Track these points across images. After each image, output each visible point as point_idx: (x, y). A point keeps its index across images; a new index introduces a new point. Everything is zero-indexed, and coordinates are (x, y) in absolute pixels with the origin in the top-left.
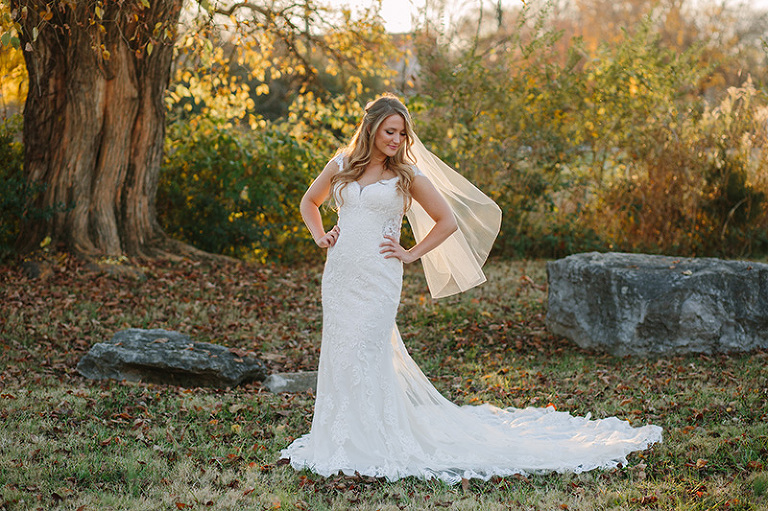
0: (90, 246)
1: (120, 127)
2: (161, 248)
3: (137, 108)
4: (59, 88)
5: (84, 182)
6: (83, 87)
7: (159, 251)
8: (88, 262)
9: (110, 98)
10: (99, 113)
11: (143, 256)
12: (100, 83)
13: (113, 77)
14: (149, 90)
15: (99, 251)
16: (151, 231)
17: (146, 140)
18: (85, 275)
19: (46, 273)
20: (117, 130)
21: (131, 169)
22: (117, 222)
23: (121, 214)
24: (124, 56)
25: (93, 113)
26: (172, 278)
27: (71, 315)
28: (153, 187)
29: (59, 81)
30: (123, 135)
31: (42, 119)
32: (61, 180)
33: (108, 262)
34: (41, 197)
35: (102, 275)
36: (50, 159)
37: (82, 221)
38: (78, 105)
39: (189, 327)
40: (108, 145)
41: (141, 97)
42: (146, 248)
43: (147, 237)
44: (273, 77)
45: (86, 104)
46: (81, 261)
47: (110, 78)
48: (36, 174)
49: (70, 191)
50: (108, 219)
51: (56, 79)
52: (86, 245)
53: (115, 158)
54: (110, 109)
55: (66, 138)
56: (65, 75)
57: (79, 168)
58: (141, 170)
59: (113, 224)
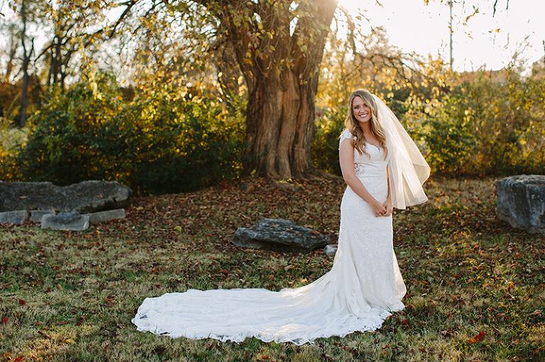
0: (275, 174)
1: (291, 115)
2: (313, 174)
3: (299, 105)
4: (261, 96)
5: (273, 142)
6: (271, 95)
7: (311, 175)
8: (272, 182)
9: (285, 100)
10: (279, 107)
11: (303, 178)
12: (280, 93)
13: (286, 90)
14: (305, 96)
15: (279, 176)
16: (307, 166)
17: (304, 120)
18: (269, 189)
19: (250, 187)
20: (288, 116)
21: (297, 135)
22: (290, 162)
23: (292, 158)
24: (292, 79)
25: (277, 108)
26: (312, 190)
27: (249, 211)
28: (308, 144)
29: (261, 93)
30: (292, 118)
31: (253, 112)
32: (262, 141)
33: (281, 182)
34: (253, 150)
35: (277, 188)
36: (257, 131)
37: (272, 162)
38: (269, 104)
39: (308, 216)
40: (284, 124)
41: (301, 100)
42: (305, 174)
43: (305, 169)
44: (396, 89)
45: (272, 103)
46: (269, 181)
47: (284, 90)
48: (251, 138)
49: (266, 146)
50: (284, 160)
51: (259, 92)
52: (273, 173)
53: (288, 130)
54: (285, 106)
55: (264, 120)
56: (264, 90)
57: (270, 135)
58: (302, 135)
59: (287, 163)
